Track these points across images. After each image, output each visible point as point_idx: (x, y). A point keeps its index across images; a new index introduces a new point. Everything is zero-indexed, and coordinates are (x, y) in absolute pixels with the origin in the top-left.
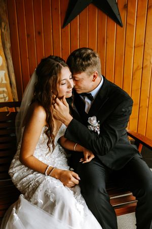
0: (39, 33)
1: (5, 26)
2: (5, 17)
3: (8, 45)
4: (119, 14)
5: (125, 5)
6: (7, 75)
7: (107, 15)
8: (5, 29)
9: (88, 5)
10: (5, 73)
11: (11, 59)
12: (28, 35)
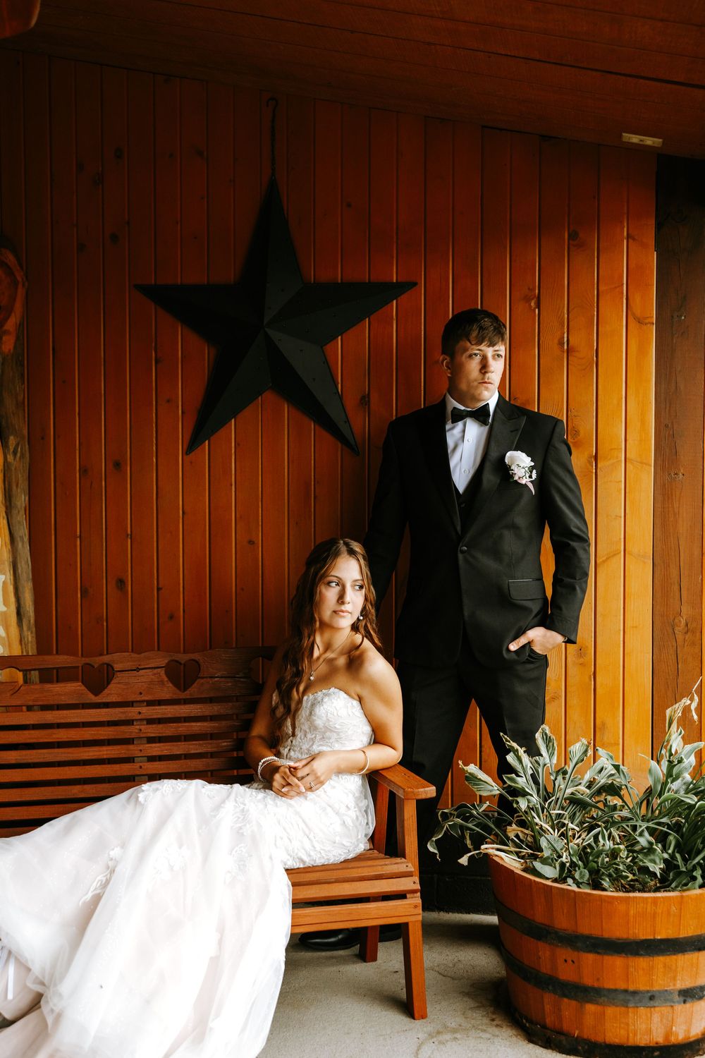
0: (118, 465)
1: (17, 445)
2: (19, 423)
3: (21, 500)
4: (347, 421)
5: (363, 398)
6: (11, 588)
7: (314, 422)
8: (15, 453)
9: (261, 395)
10: (4, 583)
11: (26, 539)
12: (84, 471)
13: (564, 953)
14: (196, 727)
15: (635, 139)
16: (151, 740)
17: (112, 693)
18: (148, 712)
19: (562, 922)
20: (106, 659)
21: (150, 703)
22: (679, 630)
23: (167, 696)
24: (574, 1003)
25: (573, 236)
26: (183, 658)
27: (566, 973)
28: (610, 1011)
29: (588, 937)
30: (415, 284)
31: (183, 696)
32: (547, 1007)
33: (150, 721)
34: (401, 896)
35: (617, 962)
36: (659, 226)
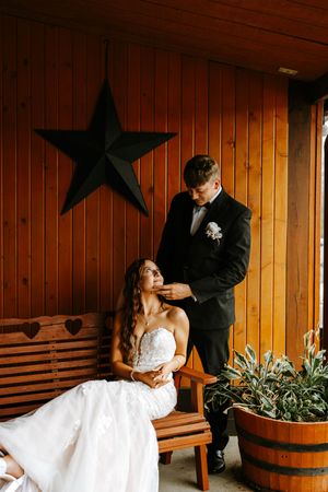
0: (24, 220)
5: (151, 188)
13: (282, 453)
14: (82, 353)
15: (285, 70)
16: (59, 361)
17: (39, 337)
18: (57, 346)
19: (282, 438)
20: (35, 320)
21: (58, 342)
22: (298, 298)
23: (67, 338)
24: (286, 476)
25: (251, 114)
26: (73, 318)
27: (282, 463)
28: (304, 479)
29: (295, 445)
30: (176, 134)
31: (73, 337)
32: (271, 479)
33: (59, 351)
34: (201, 432)
35: (308, 455)
36: (289, 112)
